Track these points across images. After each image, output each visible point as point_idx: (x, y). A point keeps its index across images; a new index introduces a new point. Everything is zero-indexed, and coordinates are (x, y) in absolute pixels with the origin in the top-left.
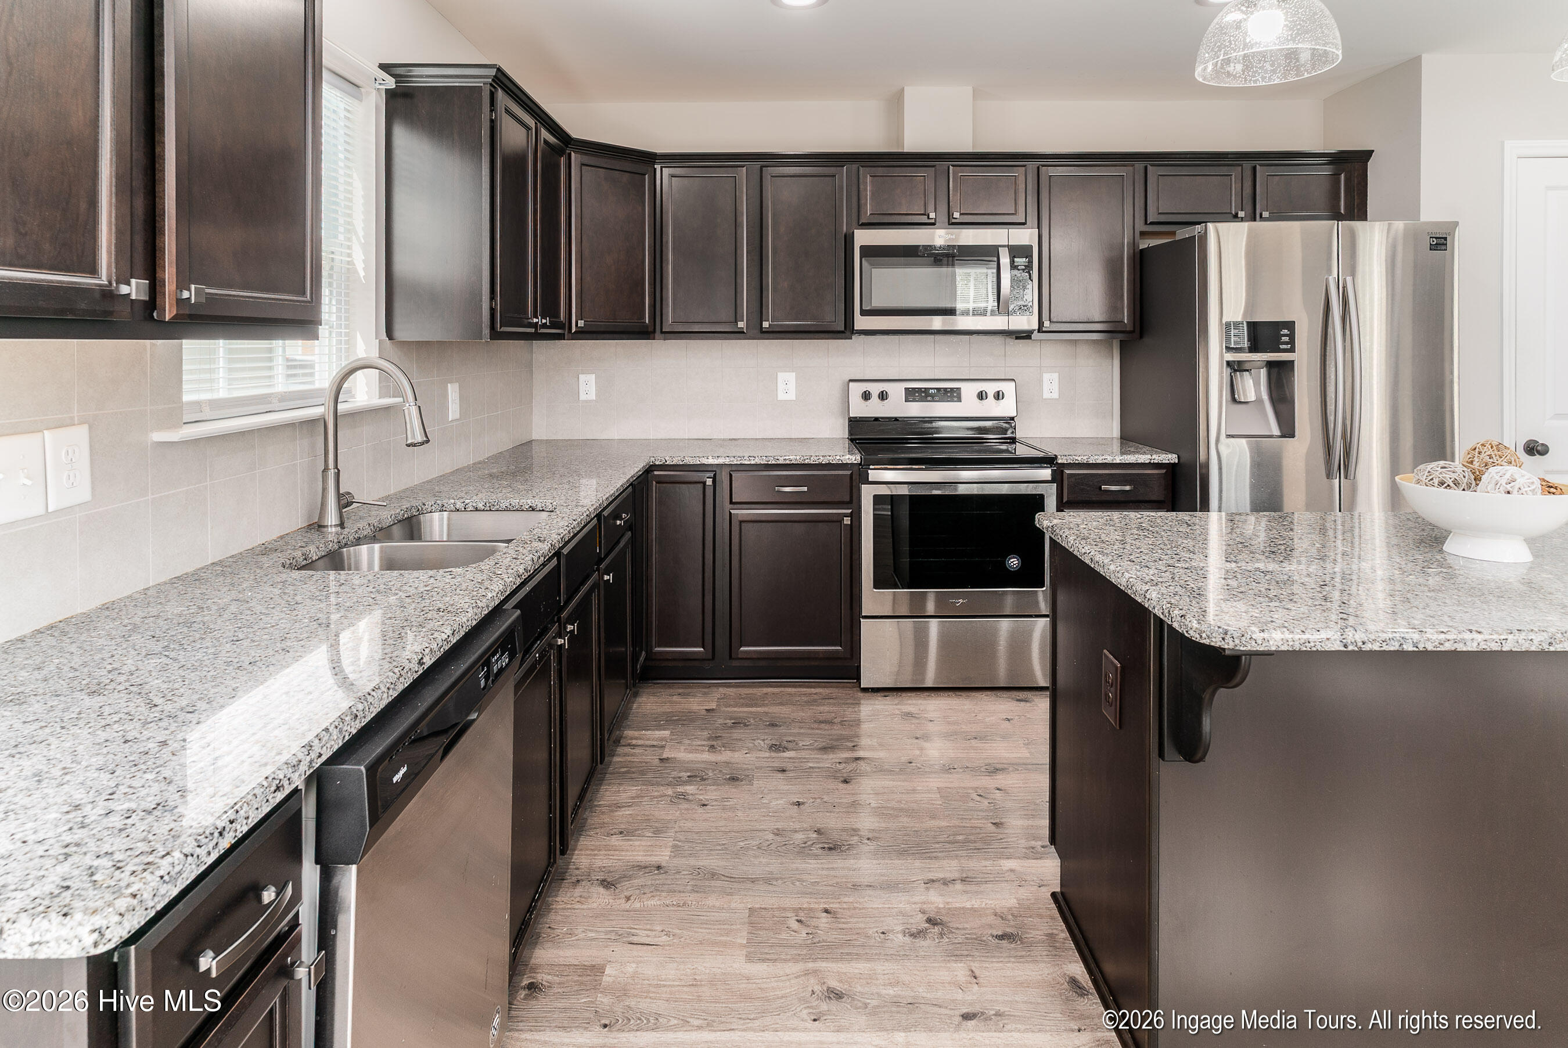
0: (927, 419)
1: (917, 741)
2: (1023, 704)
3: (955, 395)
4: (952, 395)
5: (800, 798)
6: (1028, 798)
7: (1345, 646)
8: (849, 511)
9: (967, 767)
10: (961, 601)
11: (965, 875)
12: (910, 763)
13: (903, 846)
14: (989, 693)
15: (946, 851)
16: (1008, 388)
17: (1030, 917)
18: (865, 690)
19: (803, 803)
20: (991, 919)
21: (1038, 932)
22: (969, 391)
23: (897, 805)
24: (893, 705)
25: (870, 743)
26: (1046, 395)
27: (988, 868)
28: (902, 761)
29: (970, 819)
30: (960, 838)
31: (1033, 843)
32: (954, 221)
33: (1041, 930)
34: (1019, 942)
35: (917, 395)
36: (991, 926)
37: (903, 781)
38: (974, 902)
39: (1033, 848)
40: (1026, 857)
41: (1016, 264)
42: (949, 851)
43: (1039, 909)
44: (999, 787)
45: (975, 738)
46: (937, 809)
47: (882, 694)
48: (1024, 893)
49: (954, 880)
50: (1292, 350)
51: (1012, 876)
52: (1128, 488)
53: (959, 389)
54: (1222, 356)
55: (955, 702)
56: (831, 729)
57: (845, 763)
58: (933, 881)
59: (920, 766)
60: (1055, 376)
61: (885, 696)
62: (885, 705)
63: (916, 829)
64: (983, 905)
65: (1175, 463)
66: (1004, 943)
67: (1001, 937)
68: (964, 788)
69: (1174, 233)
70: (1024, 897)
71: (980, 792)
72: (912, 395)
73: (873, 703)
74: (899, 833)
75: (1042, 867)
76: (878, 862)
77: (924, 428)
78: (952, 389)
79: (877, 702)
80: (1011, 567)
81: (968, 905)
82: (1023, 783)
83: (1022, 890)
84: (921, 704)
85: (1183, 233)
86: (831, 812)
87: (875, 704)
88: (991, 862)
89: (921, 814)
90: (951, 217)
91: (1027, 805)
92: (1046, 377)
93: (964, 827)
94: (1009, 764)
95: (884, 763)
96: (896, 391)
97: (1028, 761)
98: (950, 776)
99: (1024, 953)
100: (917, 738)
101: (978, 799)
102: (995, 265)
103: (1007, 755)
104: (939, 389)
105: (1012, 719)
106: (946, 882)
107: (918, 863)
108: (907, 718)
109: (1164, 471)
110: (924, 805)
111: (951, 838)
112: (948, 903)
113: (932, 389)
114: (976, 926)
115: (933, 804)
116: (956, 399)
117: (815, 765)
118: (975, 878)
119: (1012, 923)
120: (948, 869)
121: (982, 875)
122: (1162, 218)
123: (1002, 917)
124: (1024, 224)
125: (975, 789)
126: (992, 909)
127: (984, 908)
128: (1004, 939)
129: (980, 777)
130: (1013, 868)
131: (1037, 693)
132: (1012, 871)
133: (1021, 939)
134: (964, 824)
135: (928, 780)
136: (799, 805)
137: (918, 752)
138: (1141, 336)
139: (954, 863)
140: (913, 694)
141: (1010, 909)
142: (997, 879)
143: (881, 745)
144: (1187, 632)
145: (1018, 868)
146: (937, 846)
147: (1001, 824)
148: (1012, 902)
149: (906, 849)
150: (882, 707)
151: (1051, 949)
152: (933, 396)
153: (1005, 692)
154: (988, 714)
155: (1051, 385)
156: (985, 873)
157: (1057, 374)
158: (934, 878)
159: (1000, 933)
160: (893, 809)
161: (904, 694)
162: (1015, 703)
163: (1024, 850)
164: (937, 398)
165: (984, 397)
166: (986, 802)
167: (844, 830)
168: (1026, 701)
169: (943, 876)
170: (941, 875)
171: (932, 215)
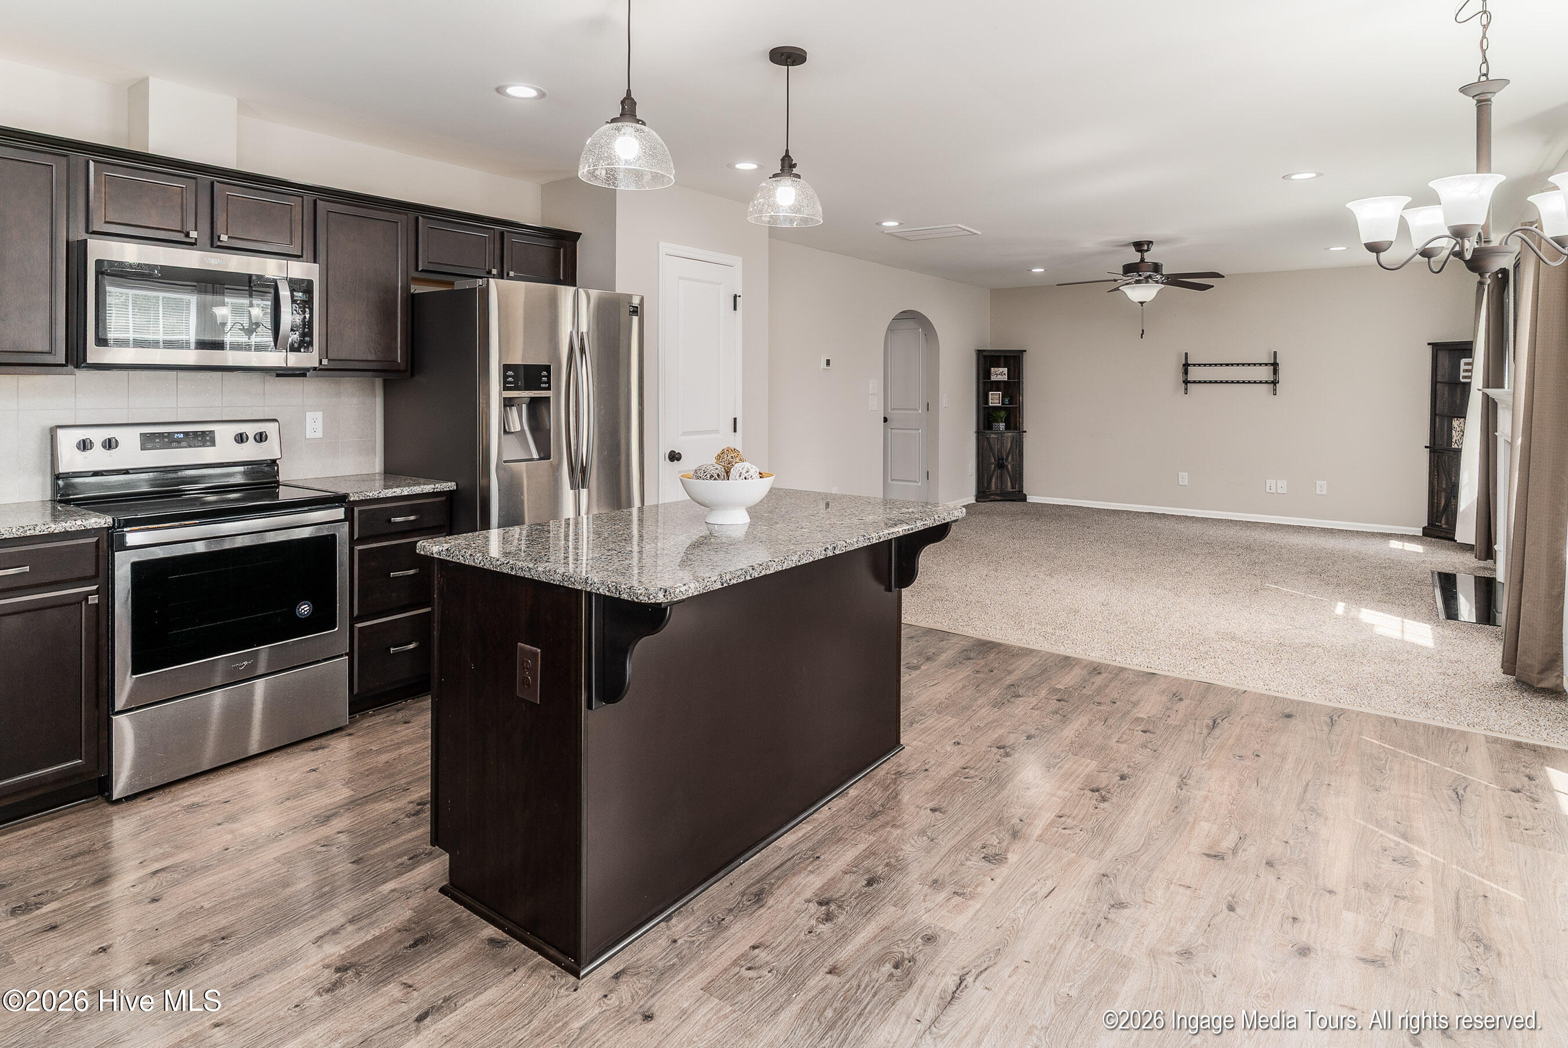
0: (169, 469)
1: (220, 827)
2: (320, 752)
3: (208, 438)
4: (206, 439)
5: (102, 943)
6: (374, 827)
7: (722, 585)
8: (95, 587)
9: (295, 828)
10: (245, 663)
11: (351, 917)
12: (227, 849)
13: (268, 925)
14: (278, 754)
15: (319, 907)
16: (270, 429)
17: (431, 916)
18: (119, 801)
19: (110, 946)
20: (397, 937)
21: (445, 923)
22: (225, 434)
23: (237, 894)
24: (166, 804)
25: (161, 851)
26: (309, 434)
27: (370, 899)
28: (214, 852)
29: (327, 869)
30: (327, 889)
31: (399, 861)
32: (219, 244)
33: (445, 921)
34: (432, 940)
35: (157, 440)
36: (400, 942)
37: (229, 869)
38: (373, 932)
39: (402, 864)
40: (400, 874)
41: (295, 298)
42: (322, 905)
43: (435, 906)
44: (340, 830)
45: (288, 799)
46: (286, 876)
47: (144, 799)
48: (415, 902)
49: (342, 926)
50: (549, 389)
51: (396, 894)
52: (412, 518)
53: (212, 432)
54: (500, 394)
55: (243, 775)
56: (96, 858)
57: (141, 883)
58: (321, 937)
59: (241, 848)
60: (319, 415)
61: (149, 799)
62: (155, 807)
63: (273, 904)
64: (384, 930)
65: (454, 490)
66: (420, 947)
67: (415, 944)
68: (304, 846)
69: (452, 284)
70: (416, 905)
71: (323, 843)
72: (149, 441)
73: (138, 810)
74: (257, 916)
75: (418, 875)
76: (249, 952)
77: (167, 479)
78: (203, 432)
79: (141, 808)
80: (301, 614)
81: (369, 937)
82: (361, 818)
83: (411, 901)
84: (203, 791)
85: (461, 284)
86: (155, 937)
87: (140, 812)
88: (370, 894)
89: (271, 889)
90: (216, 239)
91: (376, 833)
92: (309, 415)
93: (325, 878)
94: (337, 808)
95: (192, 863)
96: (129, 438)
97: (356, 797)
98: (282, 842)
99: (441, 945)
100: (220, 824)
101: (324, 849)
102: (271, 296)
103: (332, 801)
104: (186, 434)
105: (317, 769)
106: (335, 932)
107: (295, 931)
108: (192, 810)
109: (444, 498)
110: (268, 880)
111: (317, 893)
112: (348, 947)
113: (177, 433)
114: (386, 949)
115: (279, 874)
116: (208, 444)
117: (98, 902)
118: (362, 913)
119: (418, 929)
120: (331, 919)
121: (368, 908)
122: (432, 268)
123: (406, 930)
124: (301, 256)
125: (316, 842)
126: (393, 928)
127: (384, 933)
128: (418, 945)
129: (314, 831)
130: (393, 888)
131: (329, 737)
132: (393, 891)
133: (432, 936)
134: (324, 876)
135: (257, 856)
136: (105, 950)
137: (230, 837)
138: (412, 375)
139: (334, 912)
140: (186, 785)
141: (409, 920)
142: (383, 904)
143: (177, 847)
144: (637, 598)
145: (397, 886)
146: (306, 907)
147: (360, 859)
148: (408, 914)
149: (274, 926)
150: (153, 810)
151: (461, 929)
152: (179, 441)
153: (295, 748)
154: (288, 773)
155: (314, 424)
156: (369, 905)
157: (321, 413)
158: (321, 934)
159: (412, 942)
160: (234, 899)
161: (173, 789)
162: (312, 754)
163: (395, 870)
164: (184, 444)
165: (245, 440)
166: (334, 849)
167: (185, 945)
168: (322, 748)
169: (329, 928)
170: (327, 928)
171: (194, 234)
